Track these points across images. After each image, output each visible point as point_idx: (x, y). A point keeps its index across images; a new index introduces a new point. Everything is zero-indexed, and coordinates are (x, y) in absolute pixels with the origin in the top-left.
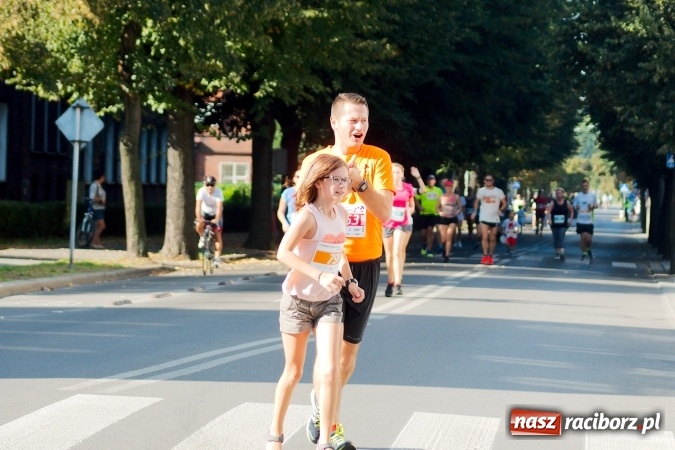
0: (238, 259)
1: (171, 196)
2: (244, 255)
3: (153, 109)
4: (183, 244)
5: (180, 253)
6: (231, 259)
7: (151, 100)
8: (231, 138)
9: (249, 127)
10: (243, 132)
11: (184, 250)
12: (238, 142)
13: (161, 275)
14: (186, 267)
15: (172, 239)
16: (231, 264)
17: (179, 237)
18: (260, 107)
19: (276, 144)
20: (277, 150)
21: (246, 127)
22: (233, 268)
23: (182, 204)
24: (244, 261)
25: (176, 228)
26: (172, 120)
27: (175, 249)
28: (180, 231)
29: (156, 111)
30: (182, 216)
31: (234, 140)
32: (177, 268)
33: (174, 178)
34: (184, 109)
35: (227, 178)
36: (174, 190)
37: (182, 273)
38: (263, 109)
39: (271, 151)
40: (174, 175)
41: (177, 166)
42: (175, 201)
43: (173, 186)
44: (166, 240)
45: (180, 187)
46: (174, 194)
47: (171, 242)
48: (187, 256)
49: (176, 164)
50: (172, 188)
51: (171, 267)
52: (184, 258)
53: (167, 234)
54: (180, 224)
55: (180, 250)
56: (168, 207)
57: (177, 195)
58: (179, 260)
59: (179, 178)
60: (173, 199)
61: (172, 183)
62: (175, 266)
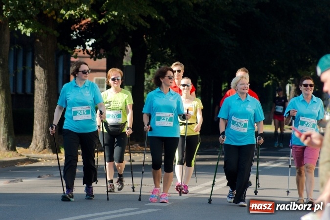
1: (38, 102)
3: (22, 33)
4: (47, 140)
5: (45, 148)
7: (21, 27)
10: (102, 51)
11: (47, 146)
12: (95, 60)
13: (24, 165)
15: (38, 137)
17: (44, 135)
18: (112, 33)
21: (104, 49)
23: (47, 108)
25: (42, 128)
27: (41, 145)
28: (44, 131)
29: (25, 34)
32: (40, 159)
33: (40, 88)
34: (47, 33)
36: (40, 98)
37: (42, 164)
38: (114, 33)
40: (40, 86)
41: (43, 79)
42: (41, 107)
43: (39, 94)
44: (34, 137)
45: (45, 95)
46: (40, 101)
47: (38, 139)
48: (51, 150)
49: (41, 77)
50: (39, 96)
51: (35, 159)
52: (48, 152)
53: (34, 132)
54: (45, 125)
55: (45, 145)
56: (35, 111)
57: (42, 102)
58: (44, 153)
59: (44, 89)
60: (39, 105)
61: (38, 92)
62: (39, 158)
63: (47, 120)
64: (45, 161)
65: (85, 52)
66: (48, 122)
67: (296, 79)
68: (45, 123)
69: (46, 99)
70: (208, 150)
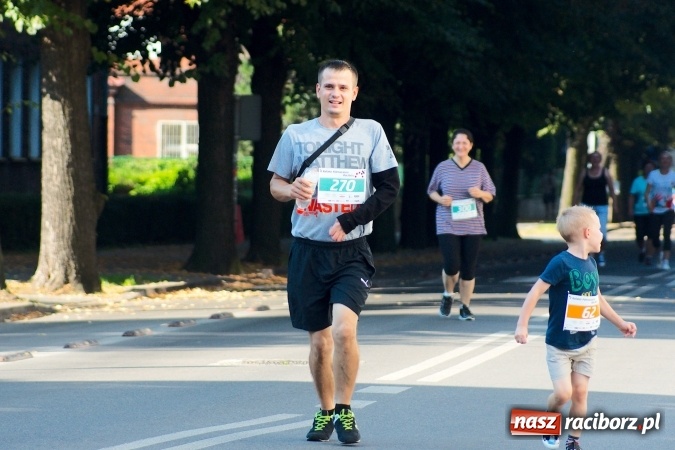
0: (170, 290)
1: (50, 180)
2: (182, 283)
3: (18, 28)
4: (72, 264)
5: (67, 281)
6: (157, 291)
7: (12, 12)
8: (162, 78)
9: (193, 57)
10: (185, 64)
11: (73, 276)
12: (171, 84)
14: (74, 305)
15: (51, 256)
16: (157, 300)
17: (64, 253)
18: (210, 22)
19: (242, 86)
20: (244, 98)
21: (189, 58)
22: (159, 305)
23: (70, 193)
24: (182, 294)
25: (60, 237)
26: (48, 46)
27: (58, 274)
28: (65, 243)
29: (24, 30)
30: (69, 214)
31: (166, 81)
32: (58, 307)
33: (54, 149)
35: (172, 148)
36: (55, 169)
37: (65, 317)
39: (232, 100)
40: (55, 143)
41: (60, 127)
42: (57, 189)
43: (52, 162)
44: (42, 258)
45: (65, 164)
46: (54, 177)
47: (51, 261)
48: (80, 286)
49: (56, 123)
50: (52, 166)
51: (48, 306)
52: (74, 290)
53: (43, 247)
54: (66, 230)
55: (66, 276)
56: (44, 199)
57: (59, 179)
58: (65, 293)
59: (64, 149)
60: (54, 185)
61: (50, 157)
62: (55, 304)
63: (71, 219)
64: (69, 310)
65: (147, 66)
66: (74, 222)
67: (610, 122)
68: (66, 226)
69: (68, 173)
70: (425, 282)
